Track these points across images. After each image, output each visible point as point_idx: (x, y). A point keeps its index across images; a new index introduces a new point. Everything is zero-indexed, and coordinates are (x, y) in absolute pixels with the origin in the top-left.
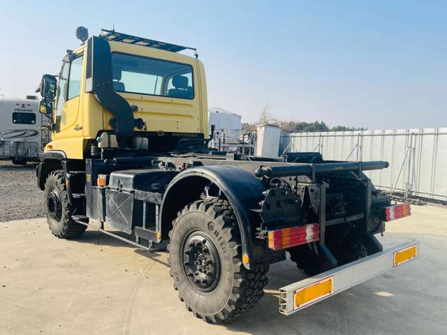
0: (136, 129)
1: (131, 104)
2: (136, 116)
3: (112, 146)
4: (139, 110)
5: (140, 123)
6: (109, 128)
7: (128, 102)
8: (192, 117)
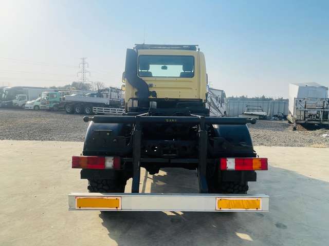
0: (151, 97)
1: (148, 83)
2: (151, 90)
3: (134, 106)
4: (154, 86)
5: (154, 94)
6: (135, 97)
7: (146, 82)
8: (191, 88)
